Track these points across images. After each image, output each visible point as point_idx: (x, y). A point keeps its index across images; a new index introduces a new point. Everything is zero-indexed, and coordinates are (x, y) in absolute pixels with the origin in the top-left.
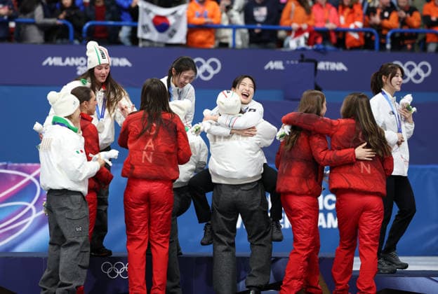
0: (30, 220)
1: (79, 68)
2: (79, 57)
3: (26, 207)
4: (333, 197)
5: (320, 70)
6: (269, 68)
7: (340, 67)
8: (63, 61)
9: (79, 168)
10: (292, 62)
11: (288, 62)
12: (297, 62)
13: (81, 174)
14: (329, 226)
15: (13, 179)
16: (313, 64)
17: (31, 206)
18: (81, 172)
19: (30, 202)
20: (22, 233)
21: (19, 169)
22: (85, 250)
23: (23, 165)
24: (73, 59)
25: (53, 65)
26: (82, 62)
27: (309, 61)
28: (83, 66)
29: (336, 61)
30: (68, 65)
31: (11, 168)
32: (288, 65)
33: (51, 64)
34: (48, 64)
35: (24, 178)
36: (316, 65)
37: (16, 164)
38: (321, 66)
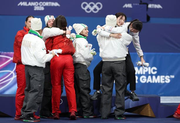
0: (12, 79)
1: (35, 7)
2: (35, 2)
3: (10, 73)
4: (155, 69)
5: (149, 8)
6: (125, 7)
7: (159, 6)
8: (28, 4)
9: (43, 57)
10: (136, 4)
11: (134, 4)
12: (138, 4)
13: (44, 60)
14: (153, 82)
15: (4, 60)
16: (146, 5)
17: (12, 72)
18: (44, 59)
19: (12, 70)
20: (8, 85)
21: (7, 55)
22: (41, 95)
23: (8, 53)
24: (32, 3)
25: (23, 6)
26: (37, 4)
27: (144, 4)
28: (37, 6)
29: (157, 4)
30: (30, 6)
31: (3, 55)
32: (134, 6)
33: (22, 5)
34: (20, 5)
35: (9, 59)
36: (147, 6)
37: (5, 53)
38: (150, 6)
